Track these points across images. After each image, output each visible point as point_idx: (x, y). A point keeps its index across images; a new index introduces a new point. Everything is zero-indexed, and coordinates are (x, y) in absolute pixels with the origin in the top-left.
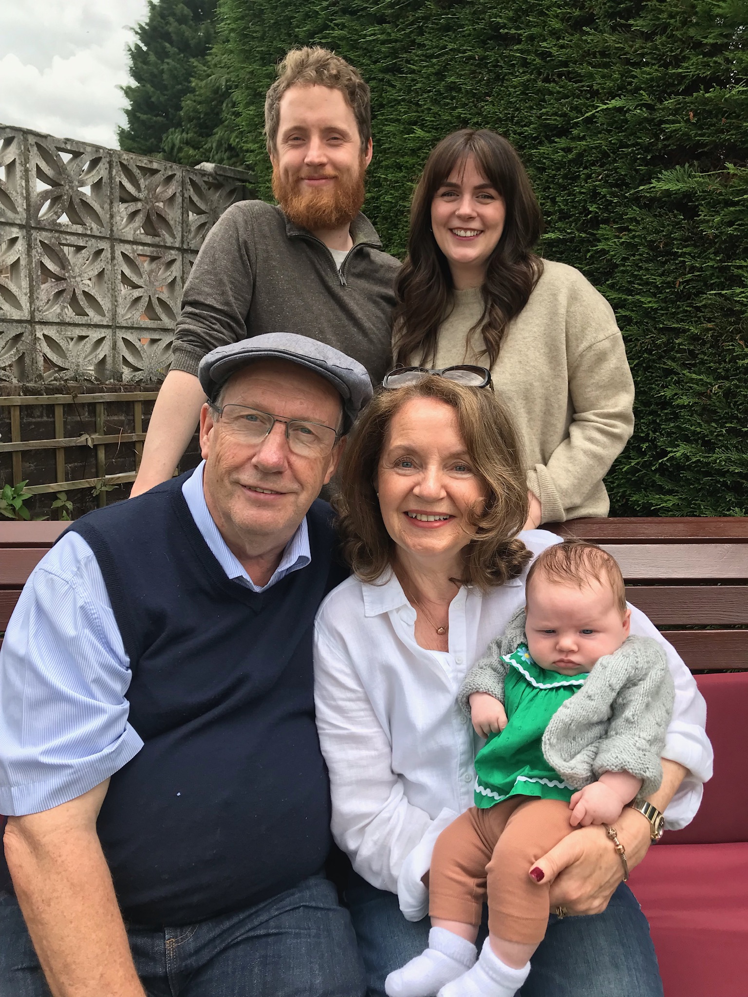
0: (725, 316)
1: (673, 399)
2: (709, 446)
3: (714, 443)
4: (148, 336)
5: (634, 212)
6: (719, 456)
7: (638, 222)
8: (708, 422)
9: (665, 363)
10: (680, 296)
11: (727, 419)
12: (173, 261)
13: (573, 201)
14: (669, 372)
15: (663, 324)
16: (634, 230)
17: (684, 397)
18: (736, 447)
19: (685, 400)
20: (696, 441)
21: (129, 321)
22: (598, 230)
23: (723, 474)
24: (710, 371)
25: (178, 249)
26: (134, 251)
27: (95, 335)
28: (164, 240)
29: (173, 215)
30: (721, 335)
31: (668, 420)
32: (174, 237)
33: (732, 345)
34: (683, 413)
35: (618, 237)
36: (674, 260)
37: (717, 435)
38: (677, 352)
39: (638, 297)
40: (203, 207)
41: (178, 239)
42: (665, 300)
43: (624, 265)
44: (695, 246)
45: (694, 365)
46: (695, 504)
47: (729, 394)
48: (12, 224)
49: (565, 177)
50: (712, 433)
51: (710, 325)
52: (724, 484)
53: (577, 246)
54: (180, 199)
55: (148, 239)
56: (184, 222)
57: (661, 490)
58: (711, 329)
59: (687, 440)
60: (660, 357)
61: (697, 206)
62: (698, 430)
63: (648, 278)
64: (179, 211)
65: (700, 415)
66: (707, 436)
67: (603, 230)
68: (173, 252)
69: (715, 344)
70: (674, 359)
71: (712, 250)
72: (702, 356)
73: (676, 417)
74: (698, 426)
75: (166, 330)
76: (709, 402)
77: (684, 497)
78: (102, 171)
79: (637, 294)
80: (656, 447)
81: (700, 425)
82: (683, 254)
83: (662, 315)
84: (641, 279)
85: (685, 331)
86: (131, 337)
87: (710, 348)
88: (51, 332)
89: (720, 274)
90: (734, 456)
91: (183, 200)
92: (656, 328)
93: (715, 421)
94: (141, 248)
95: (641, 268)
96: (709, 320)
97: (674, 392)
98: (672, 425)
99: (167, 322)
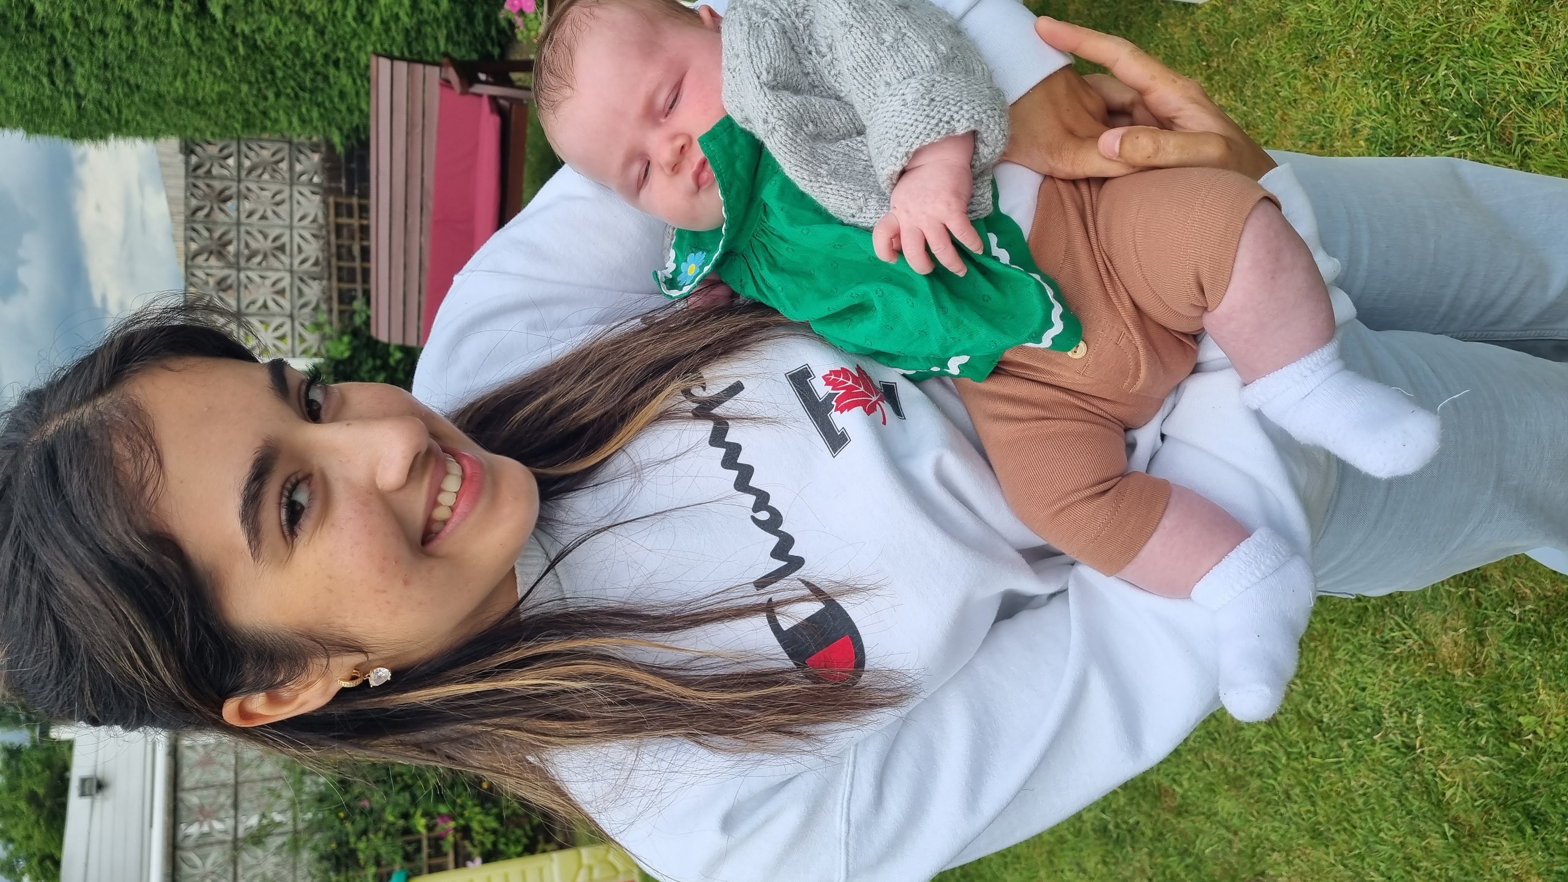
4: (295, 206)
12: (246, 187)
25: (239, 183)
26: (244, 211)
27: (297, 239)
28: (234, 192)
32: (231, 185)
41: (232, 182)
48: (238, 278)
55: (235, 201)
68: (241, 186)
75: (291, 196)
78: (199, 227)
86: (296, 217)
88: (296, 262)
94: (241, 207)
99: (285, 195)
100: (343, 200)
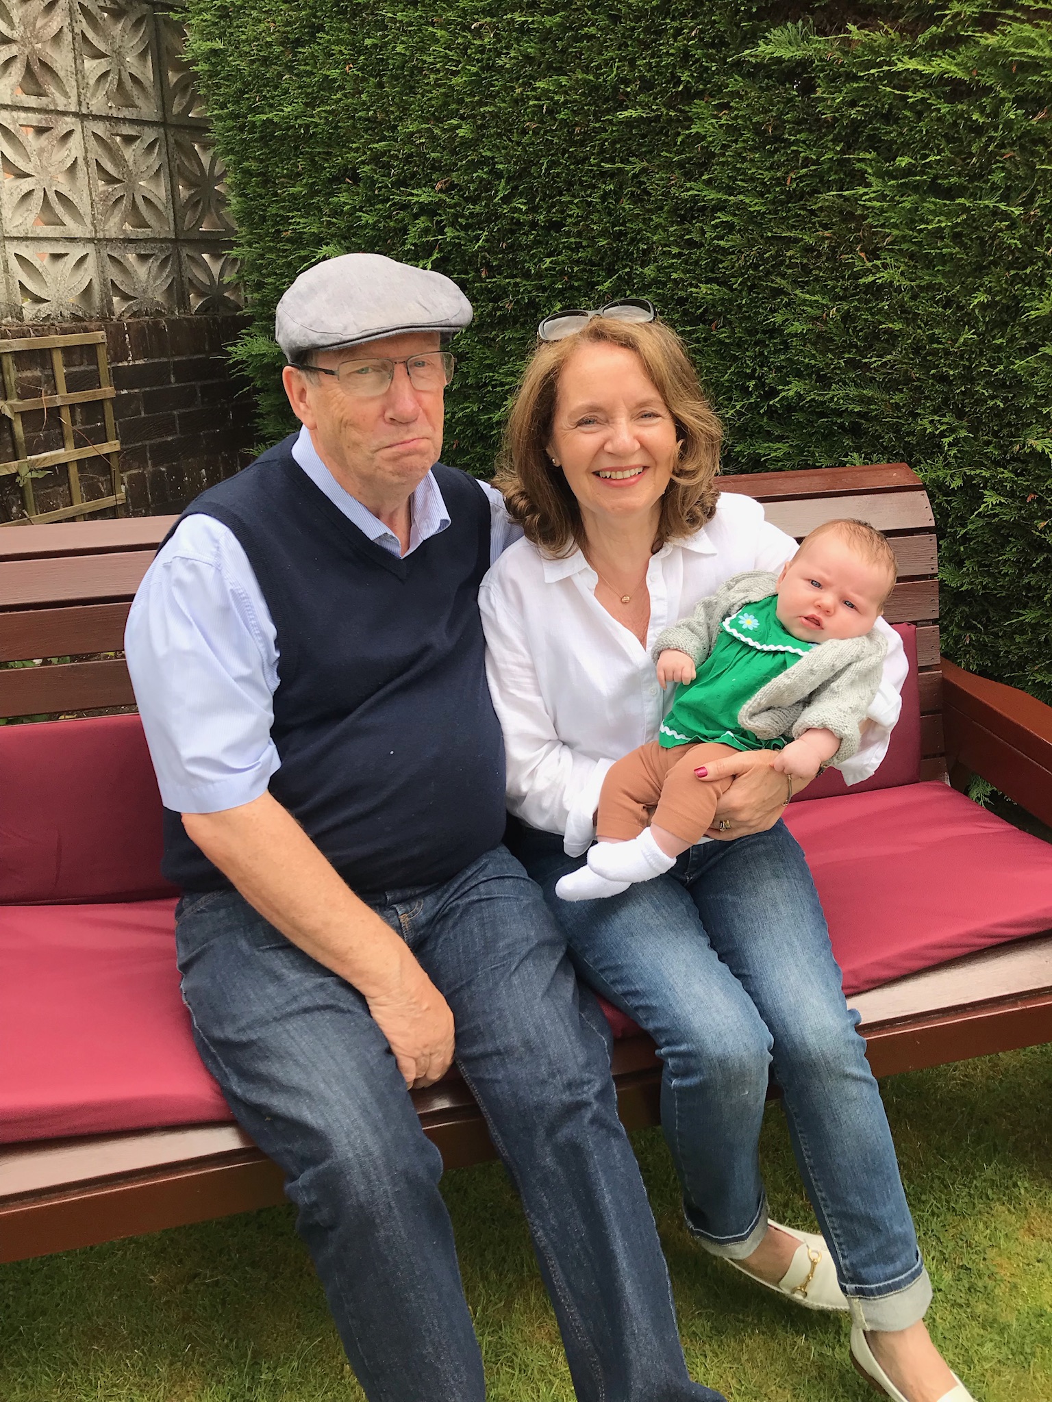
0: (844, 220)
1: (782, 325)
2: (824, 381)
3: (830, 378)
4: (48, 249)
5: (735, 83)
6: (837, 392)
7: (741, 97)
8: (823, 353)
9: (773, 281)
10: (791, 196)
11: (844, 348)
12: (70, 133)
13: (658, 64)
14: (780, 292)
15: (771, 231)
16: (736, 109)
17: (796, 323)
18: (854, 381)
19: (797, 327)
20: (810, 376)
21: (21, 228)
22: (689, 104)
23: (840, 414)
24: (824, 291)
25: (75, 114)
26: (14, 121)
28: (54, 101)
29: (62, 60)
30: (839, 245)
31: (777, 352)
32: (66, 95)
33: (852, 258)
34: (795, 342)
35: (715, 117)
36: (784, 148)
37: (834, 368)
38: (788, 267)
39: (741, 197)
40: (102, 47)
41: (74, 99)
42: (773, 202)
43: (723, 155)
44: (811, 131)
45: (807, 283)
46: (808, 451)
47: (847, 317)
49: (647, 30)
50: (828, 365)
51: (827, 234)
52: (842, 426)
53: (663, 128)
54: (70, 35)
55: (32, 101)
56: (79, 72)
57: (769, 436)
58: (827, 238)
59: (799, 375)
60: (768, 273)
61: (814, 78)
62: (813, 362)
63: (753, 173)
64: (71, 55)
65: (814, 344)
66: (822, 370)
67: (698, 107)
68: (68, 119)
69: (832, 257)
70: (783, 276)
71: (831, 137)
72: (817, 272)
73: (787, 347)
74: (810, 357)
75: (72, 240)
76: (824, 328)
77: (794, 444)
79: (740, 193)
80: (763, 385)
81: (813, 356)
82: (796, 142)
83: (770, 220)
84: (745, 174)
85: (797, 240)
86: (26, 251)
87: (826, 261)
89: (839, 168)
90: (853, 392)
91: (74, 38)
92: (762, 236)
93: (831, 351)
94: (23, 115)
95: (744, 159)
96: (826, 227)
97: (785, 317)
98: (783, 357)
99: (73, 227)
100: (104, 364)
